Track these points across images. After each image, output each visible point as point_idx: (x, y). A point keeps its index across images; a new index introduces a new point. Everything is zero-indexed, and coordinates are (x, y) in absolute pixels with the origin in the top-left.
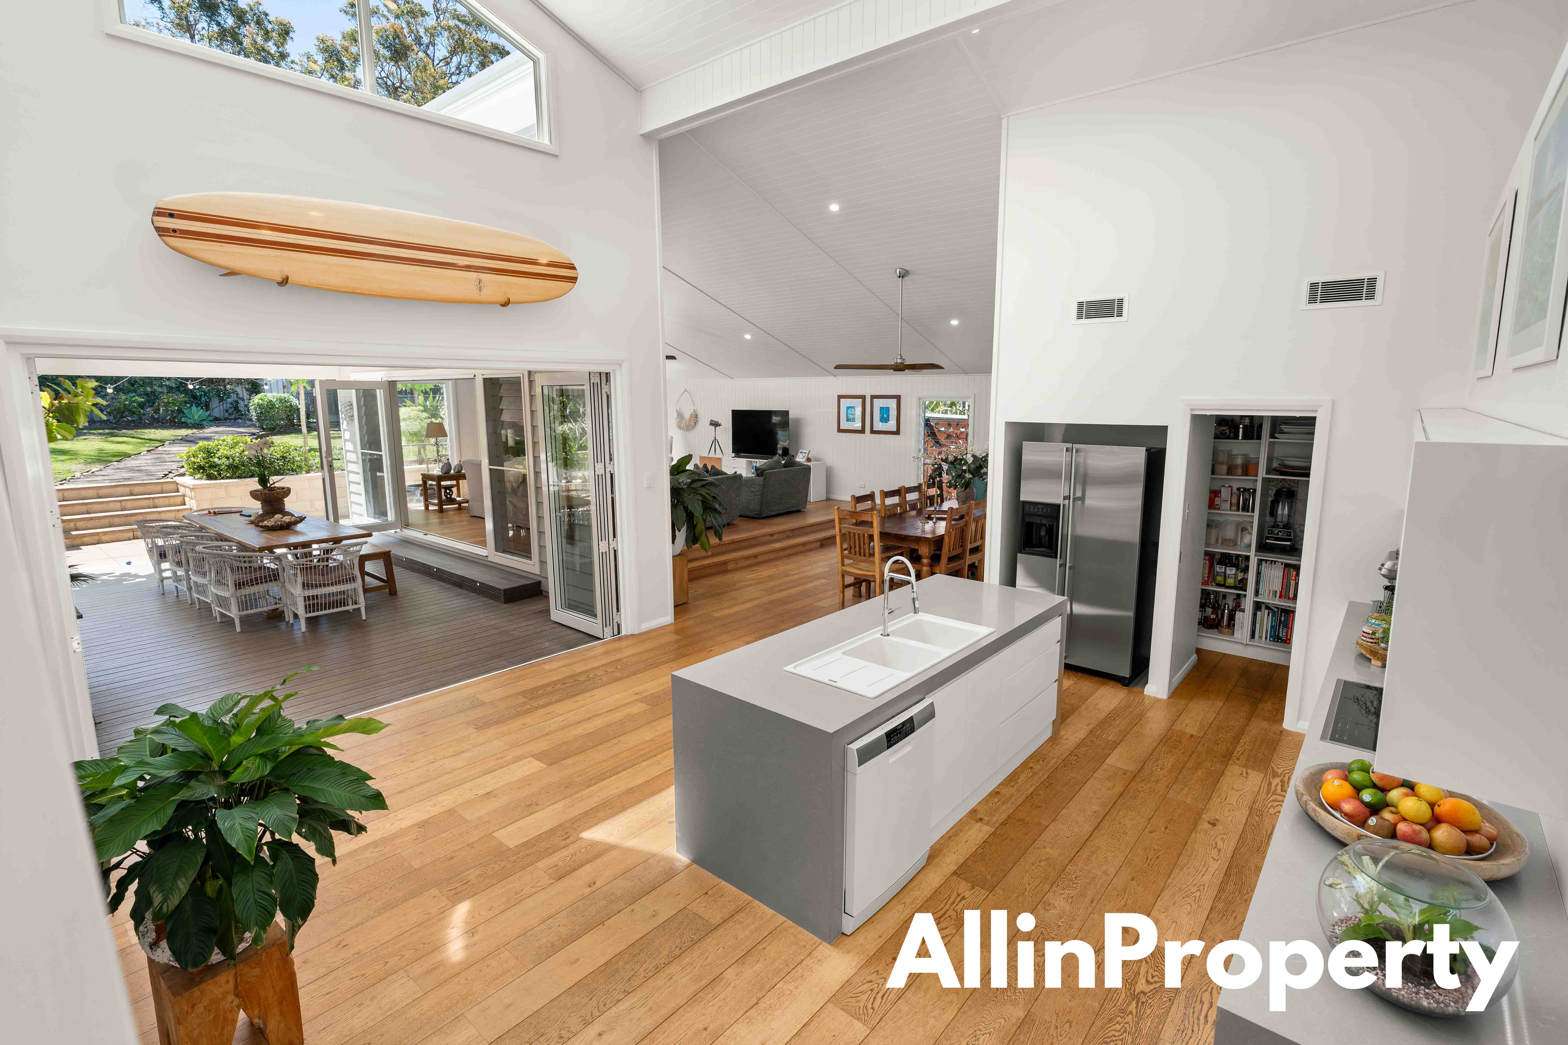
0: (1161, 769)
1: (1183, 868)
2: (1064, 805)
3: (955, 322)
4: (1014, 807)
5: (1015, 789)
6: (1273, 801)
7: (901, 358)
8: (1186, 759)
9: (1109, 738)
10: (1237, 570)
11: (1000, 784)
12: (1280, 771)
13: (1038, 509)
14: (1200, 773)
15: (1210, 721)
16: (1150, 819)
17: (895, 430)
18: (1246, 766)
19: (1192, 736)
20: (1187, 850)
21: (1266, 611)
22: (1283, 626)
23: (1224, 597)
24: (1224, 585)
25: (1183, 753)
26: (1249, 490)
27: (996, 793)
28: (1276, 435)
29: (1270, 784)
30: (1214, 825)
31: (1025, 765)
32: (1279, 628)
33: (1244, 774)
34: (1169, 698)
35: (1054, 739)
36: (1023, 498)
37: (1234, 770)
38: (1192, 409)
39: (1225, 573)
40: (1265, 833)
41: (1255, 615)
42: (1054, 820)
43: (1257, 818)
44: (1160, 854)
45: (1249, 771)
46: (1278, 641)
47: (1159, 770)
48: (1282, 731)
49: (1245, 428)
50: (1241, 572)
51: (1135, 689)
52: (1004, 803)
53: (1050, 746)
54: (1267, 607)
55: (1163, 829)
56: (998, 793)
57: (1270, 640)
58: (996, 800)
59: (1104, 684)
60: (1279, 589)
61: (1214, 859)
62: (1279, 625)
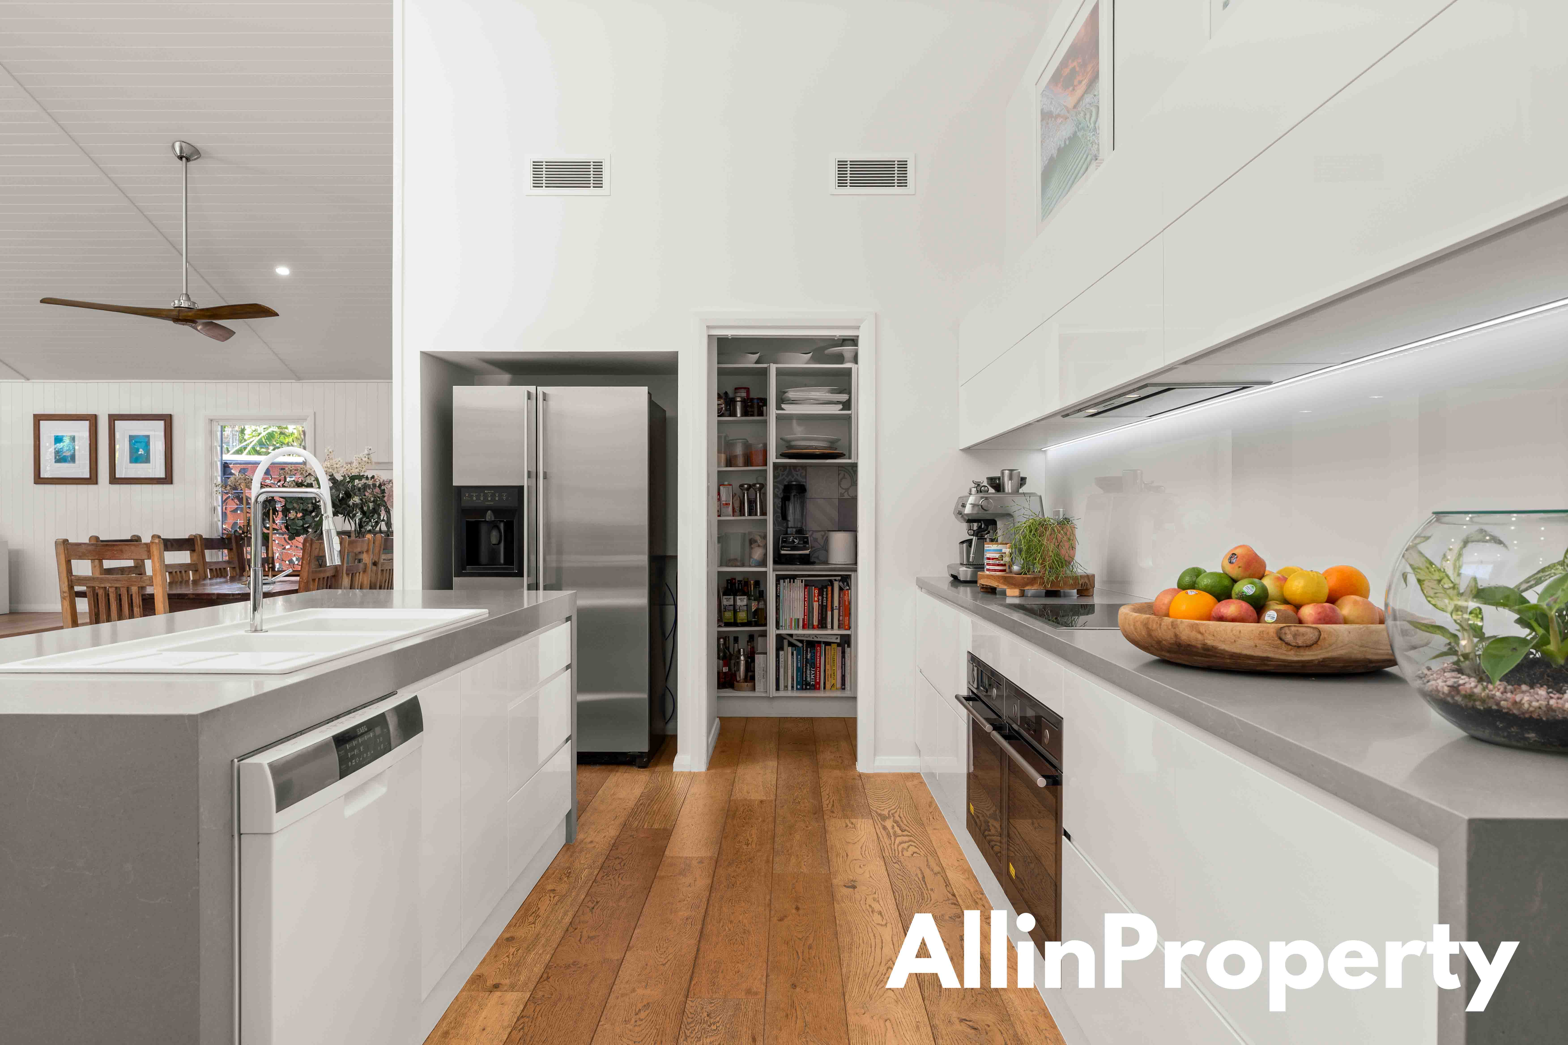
0: (748, 845)
1: (851, 948)
2: (633, 925)
3: (283, 271)
4: (550, 950)
5: (539, 926)
6: (901, 843)
7: (188, 298)
8: (771, 826)
9: (656, 826)
10: (749, 599)
11: (509, 926)
12: (886, 813)
13: (485, 496)
14: (798, 837)
15: (774, 782)
16: (770, 905)
17: (162, 475)
18: (845, 816)
19: (761, 802)
20: (841, 926)
21: (790, 649)
22: (811, 667)
23: (736, 640)
24: (735, 624)
25: (764, 821)
26: (754, 485)
27: (506, 941)
28: (783, 406)
29: (885, 828)
30: (854, 887)
31: (539, 889)
32: (806, 669)
33: (850, 825)
34: (708, 769)
35: (570, 845)
36: (456, 482)
37: (835, 825)
38: (708, 327)
39: (734, 605)
40: (917, 879)
41: (778, 656)
42: (628, 948)
43: (896, 865)
44: (810, 941)
45: (854, 821)
46: (806, 689)
47: (745, 847)
48: (860, 775)
49: (743, 401)
50: (755, 600)
51: (659, 769)
52: (528, 950)
53: (571, 856)
54: (791, 644)
55: (794, 911)
56: (511, 939)
57: (797, 689)
58: (512, 950)
59: (611, 771)
60: (801, 617)
61: (882, 925)
62: (806, 665)
